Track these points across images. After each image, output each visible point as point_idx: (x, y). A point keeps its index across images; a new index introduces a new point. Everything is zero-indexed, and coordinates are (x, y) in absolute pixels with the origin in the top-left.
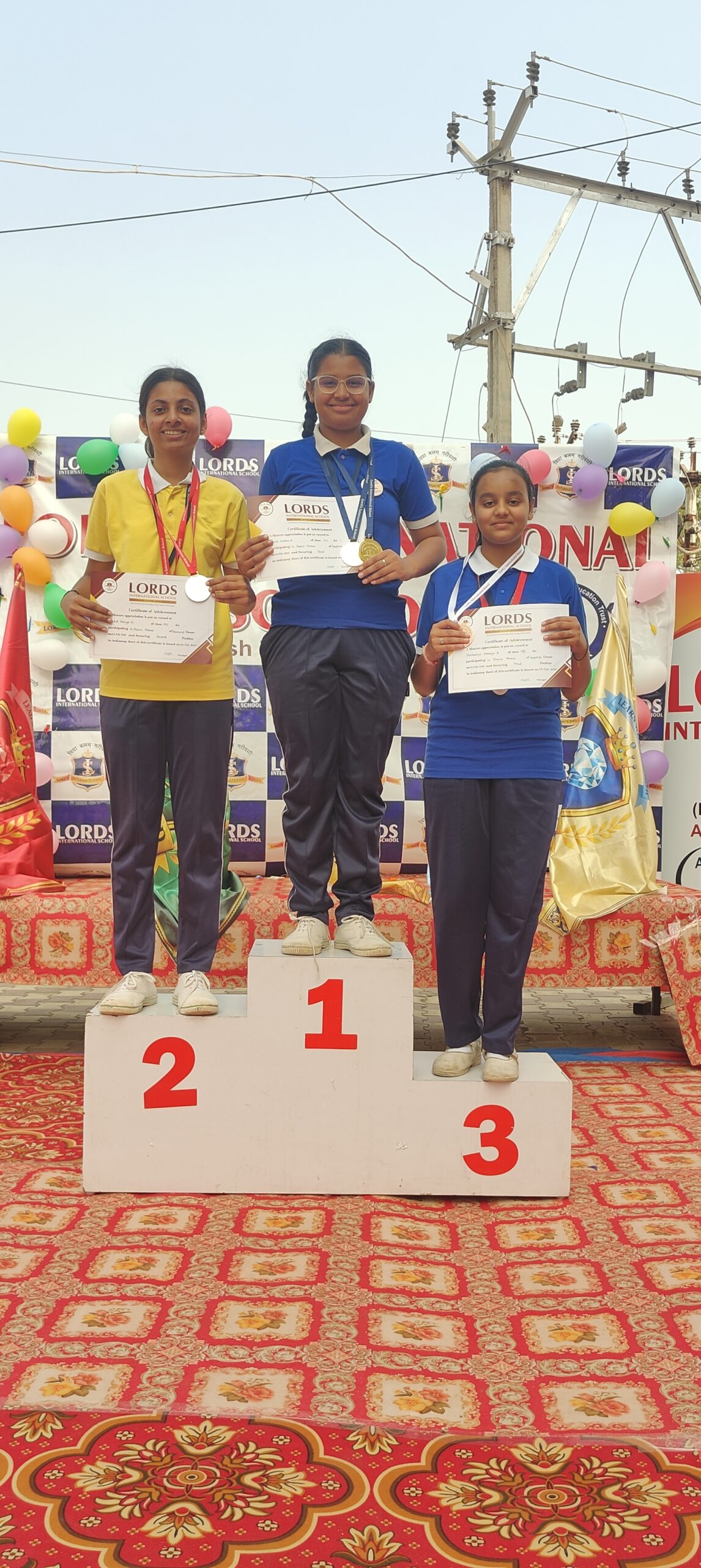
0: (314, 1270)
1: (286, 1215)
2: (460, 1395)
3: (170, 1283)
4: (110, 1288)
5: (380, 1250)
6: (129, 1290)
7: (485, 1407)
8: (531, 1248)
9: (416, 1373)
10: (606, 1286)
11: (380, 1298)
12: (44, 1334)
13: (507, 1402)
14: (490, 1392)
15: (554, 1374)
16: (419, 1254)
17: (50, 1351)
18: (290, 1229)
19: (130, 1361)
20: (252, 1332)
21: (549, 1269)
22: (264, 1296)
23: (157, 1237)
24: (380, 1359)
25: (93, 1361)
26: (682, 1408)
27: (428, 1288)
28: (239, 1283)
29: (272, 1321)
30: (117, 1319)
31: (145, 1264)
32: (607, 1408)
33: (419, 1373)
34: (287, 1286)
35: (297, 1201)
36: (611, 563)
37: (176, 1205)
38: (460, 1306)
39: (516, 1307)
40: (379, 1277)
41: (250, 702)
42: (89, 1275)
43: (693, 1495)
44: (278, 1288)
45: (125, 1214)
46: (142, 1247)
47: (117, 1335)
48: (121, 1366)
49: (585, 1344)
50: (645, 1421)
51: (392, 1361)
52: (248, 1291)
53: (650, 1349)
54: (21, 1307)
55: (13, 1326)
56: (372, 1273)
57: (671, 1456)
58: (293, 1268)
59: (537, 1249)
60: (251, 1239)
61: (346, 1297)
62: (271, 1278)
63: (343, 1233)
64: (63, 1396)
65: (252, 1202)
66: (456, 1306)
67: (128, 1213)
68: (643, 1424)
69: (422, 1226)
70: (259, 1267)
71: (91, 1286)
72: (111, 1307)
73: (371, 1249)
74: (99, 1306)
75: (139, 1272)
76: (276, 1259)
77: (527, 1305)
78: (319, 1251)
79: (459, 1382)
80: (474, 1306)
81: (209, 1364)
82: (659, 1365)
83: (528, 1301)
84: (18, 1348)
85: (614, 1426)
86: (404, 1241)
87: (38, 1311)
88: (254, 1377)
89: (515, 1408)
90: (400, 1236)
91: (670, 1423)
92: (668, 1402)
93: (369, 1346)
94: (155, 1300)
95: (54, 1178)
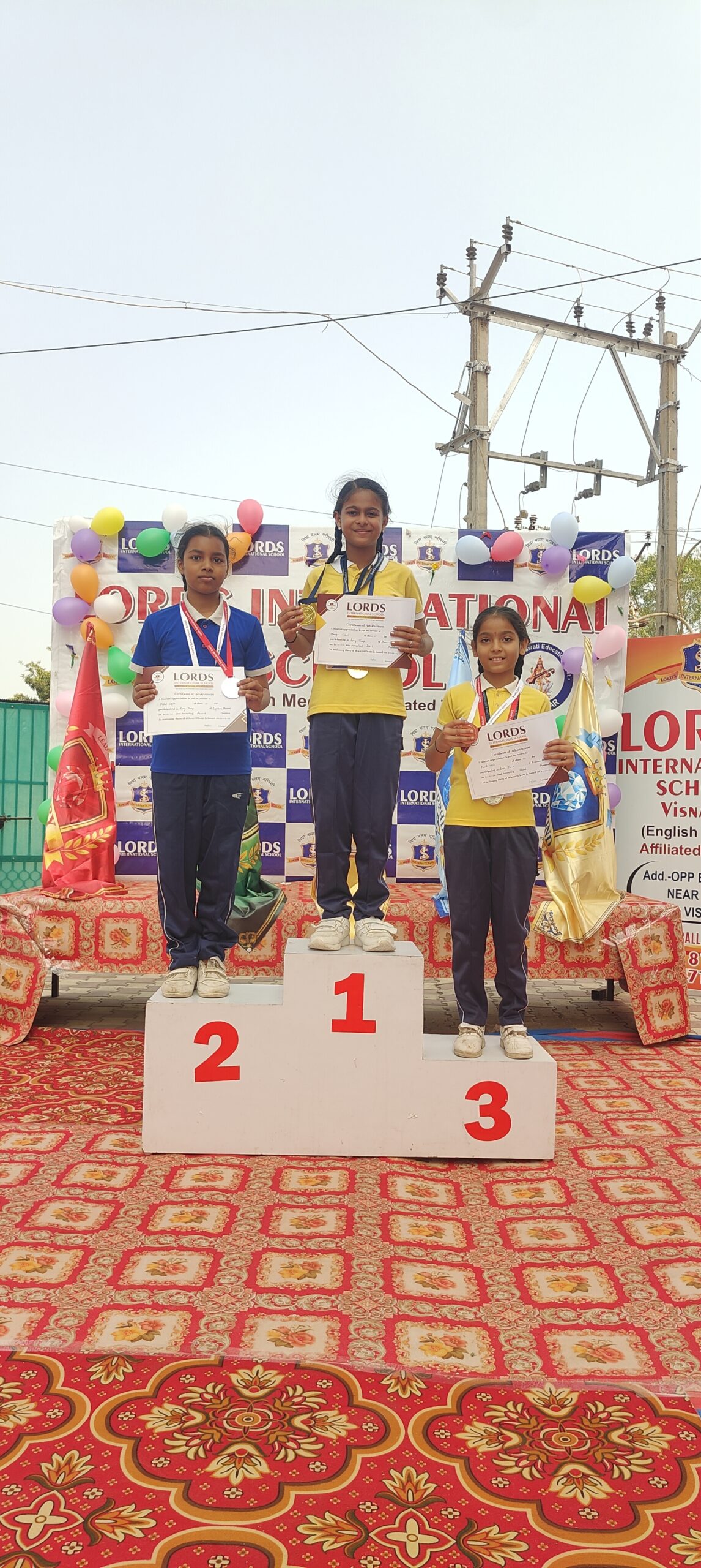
0: (342, 1224)
1: (315, 1175)
2: (476, 1341)
3: (219, 1235)
4: (169, 1239)
5: (397, 1207)
6: (185, 1241)
7: (499, 1354)
8: (525, 1205)
9: (436, 1321)
10: (593, 1241)
11: (401, 1251)
12: (113, 1282)
13: (517, 1348)
14: (502, 1339)
15: (556, 1322)
16: (430, 1210)
17: (120, 1298)
18: (319, 1187)
19: (189, 1308)
20: (293, 1281)
21: (542, 1225)
22: (301, 1248)
23: (207, 1193)
24: (405, 1308)
25: (157, 1307)
26: (670, 1356)
27: (441, 1241)
28: (279, 1236)
29: (310, 1272)
30: (176, 1268)
31: (197, 1218)
32: (605, 1355)
33: (440, 1320)
34: (321, 1239)
35: (324, 1162)
36: (575, 627)
37: (222, 1165)
38: (469, 1257)
39: (517, 1259)
40: (398, 1231)
42: (150, 1228)
43: (689, 1439)
44: (313, 1241)
45: (178, 1172)
46: (195, 1202)
47: (177, 1283)
48: (181, 1312)
49: (579, 1294)
50: (639, 1368)
51: (415, 1309)
52: (287, 1243)
53: (636, 1300)
54: (93, 1257)
55: (87, 1274)
56: (392, 1228)
57: (666, 1401)
58: (325, 1223)
59: (530, 1206)
60: (287, 1196)
61: (372, 1249)
62: (306, 1232)
63: (364, 1190)
64: (132, 1341)
65: (286, 1162)
66: (466, 1258)
67: (181, 1172)
68: (638, 1371)
69: (431, 1184)
70: (296, 1221)
71: (152, 1237)
72: (170, 1257)
73: (390, 1206)
74: (160, 1256)
75: (193, 1224)
76: (310, 1214)
77: (527, 1257)
78: (346, 1207)
79: (474, 1329)
80: (481, 1258)
81: (258, 1311)
82: (645, 1314)
83: (527, 1253)
84: (91, 1296)
85: (612, 1372)
86: (416, 1198)
87: (107, 1261)
88: (297, 1323)
89: (525, 1354)
90: (413, 1193)
91: (662, 1371)
92: (657, 1350)
93: (395, 1295)
94: (208, 1251)
95: (117, 1140)
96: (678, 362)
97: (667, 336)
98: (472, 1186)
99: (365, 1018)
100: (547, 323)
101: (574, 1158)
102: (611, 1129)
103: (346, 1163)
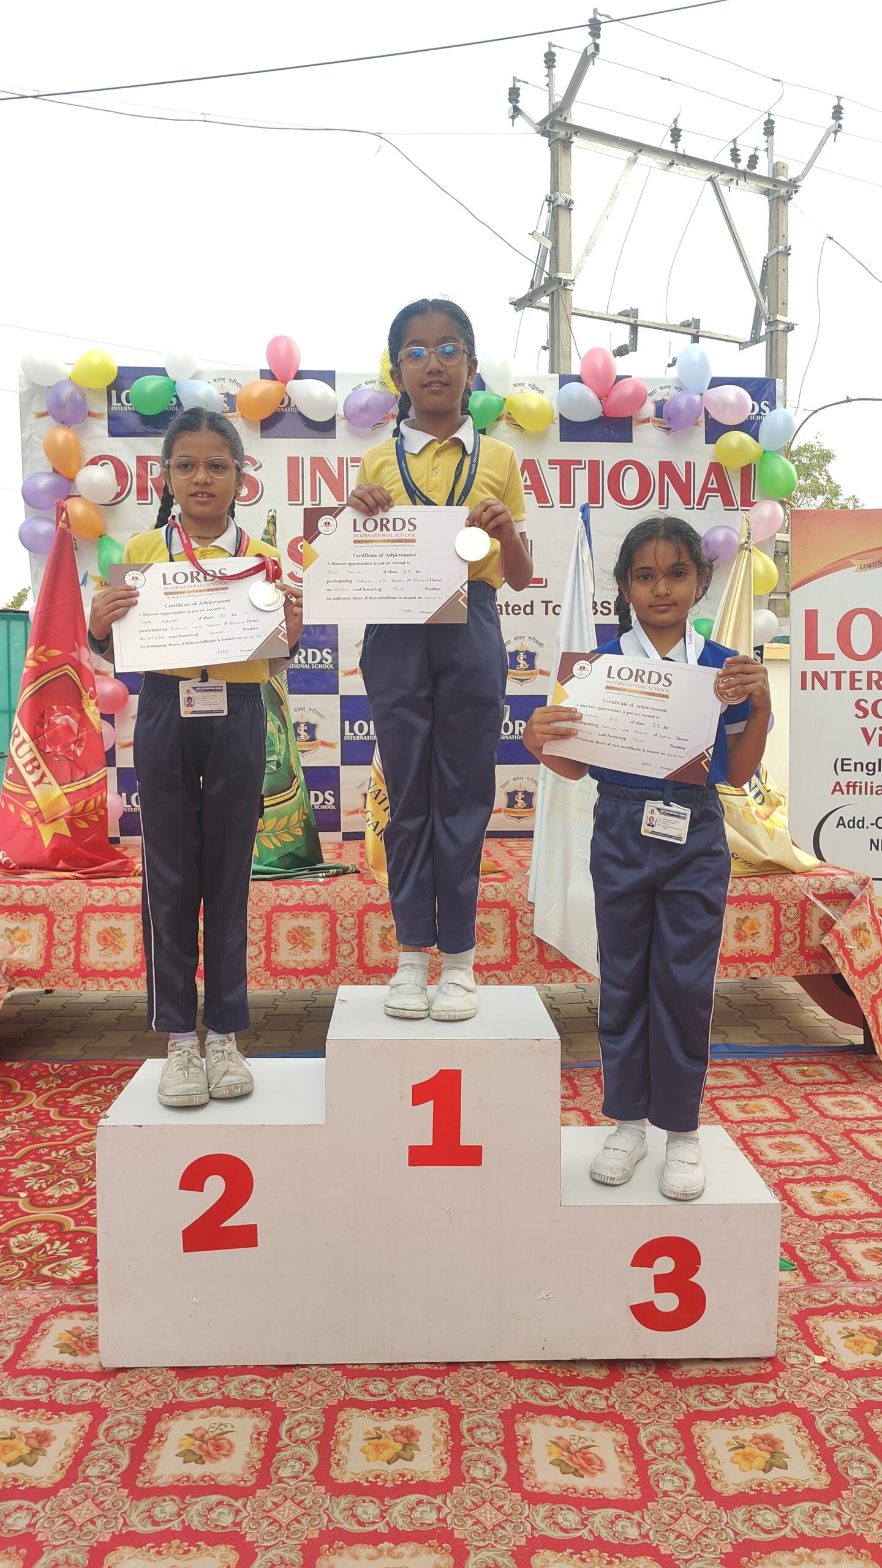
36: (715, 502)
41: (321, 662)
95: (68, 1332)
96: (790, 199)
97: (777, 168)
98: (658, 1433)
99: (464, 1142)
100: (640, 148)
101: (806, 1344)
102: (842, 1263)
103: (443, 1382)
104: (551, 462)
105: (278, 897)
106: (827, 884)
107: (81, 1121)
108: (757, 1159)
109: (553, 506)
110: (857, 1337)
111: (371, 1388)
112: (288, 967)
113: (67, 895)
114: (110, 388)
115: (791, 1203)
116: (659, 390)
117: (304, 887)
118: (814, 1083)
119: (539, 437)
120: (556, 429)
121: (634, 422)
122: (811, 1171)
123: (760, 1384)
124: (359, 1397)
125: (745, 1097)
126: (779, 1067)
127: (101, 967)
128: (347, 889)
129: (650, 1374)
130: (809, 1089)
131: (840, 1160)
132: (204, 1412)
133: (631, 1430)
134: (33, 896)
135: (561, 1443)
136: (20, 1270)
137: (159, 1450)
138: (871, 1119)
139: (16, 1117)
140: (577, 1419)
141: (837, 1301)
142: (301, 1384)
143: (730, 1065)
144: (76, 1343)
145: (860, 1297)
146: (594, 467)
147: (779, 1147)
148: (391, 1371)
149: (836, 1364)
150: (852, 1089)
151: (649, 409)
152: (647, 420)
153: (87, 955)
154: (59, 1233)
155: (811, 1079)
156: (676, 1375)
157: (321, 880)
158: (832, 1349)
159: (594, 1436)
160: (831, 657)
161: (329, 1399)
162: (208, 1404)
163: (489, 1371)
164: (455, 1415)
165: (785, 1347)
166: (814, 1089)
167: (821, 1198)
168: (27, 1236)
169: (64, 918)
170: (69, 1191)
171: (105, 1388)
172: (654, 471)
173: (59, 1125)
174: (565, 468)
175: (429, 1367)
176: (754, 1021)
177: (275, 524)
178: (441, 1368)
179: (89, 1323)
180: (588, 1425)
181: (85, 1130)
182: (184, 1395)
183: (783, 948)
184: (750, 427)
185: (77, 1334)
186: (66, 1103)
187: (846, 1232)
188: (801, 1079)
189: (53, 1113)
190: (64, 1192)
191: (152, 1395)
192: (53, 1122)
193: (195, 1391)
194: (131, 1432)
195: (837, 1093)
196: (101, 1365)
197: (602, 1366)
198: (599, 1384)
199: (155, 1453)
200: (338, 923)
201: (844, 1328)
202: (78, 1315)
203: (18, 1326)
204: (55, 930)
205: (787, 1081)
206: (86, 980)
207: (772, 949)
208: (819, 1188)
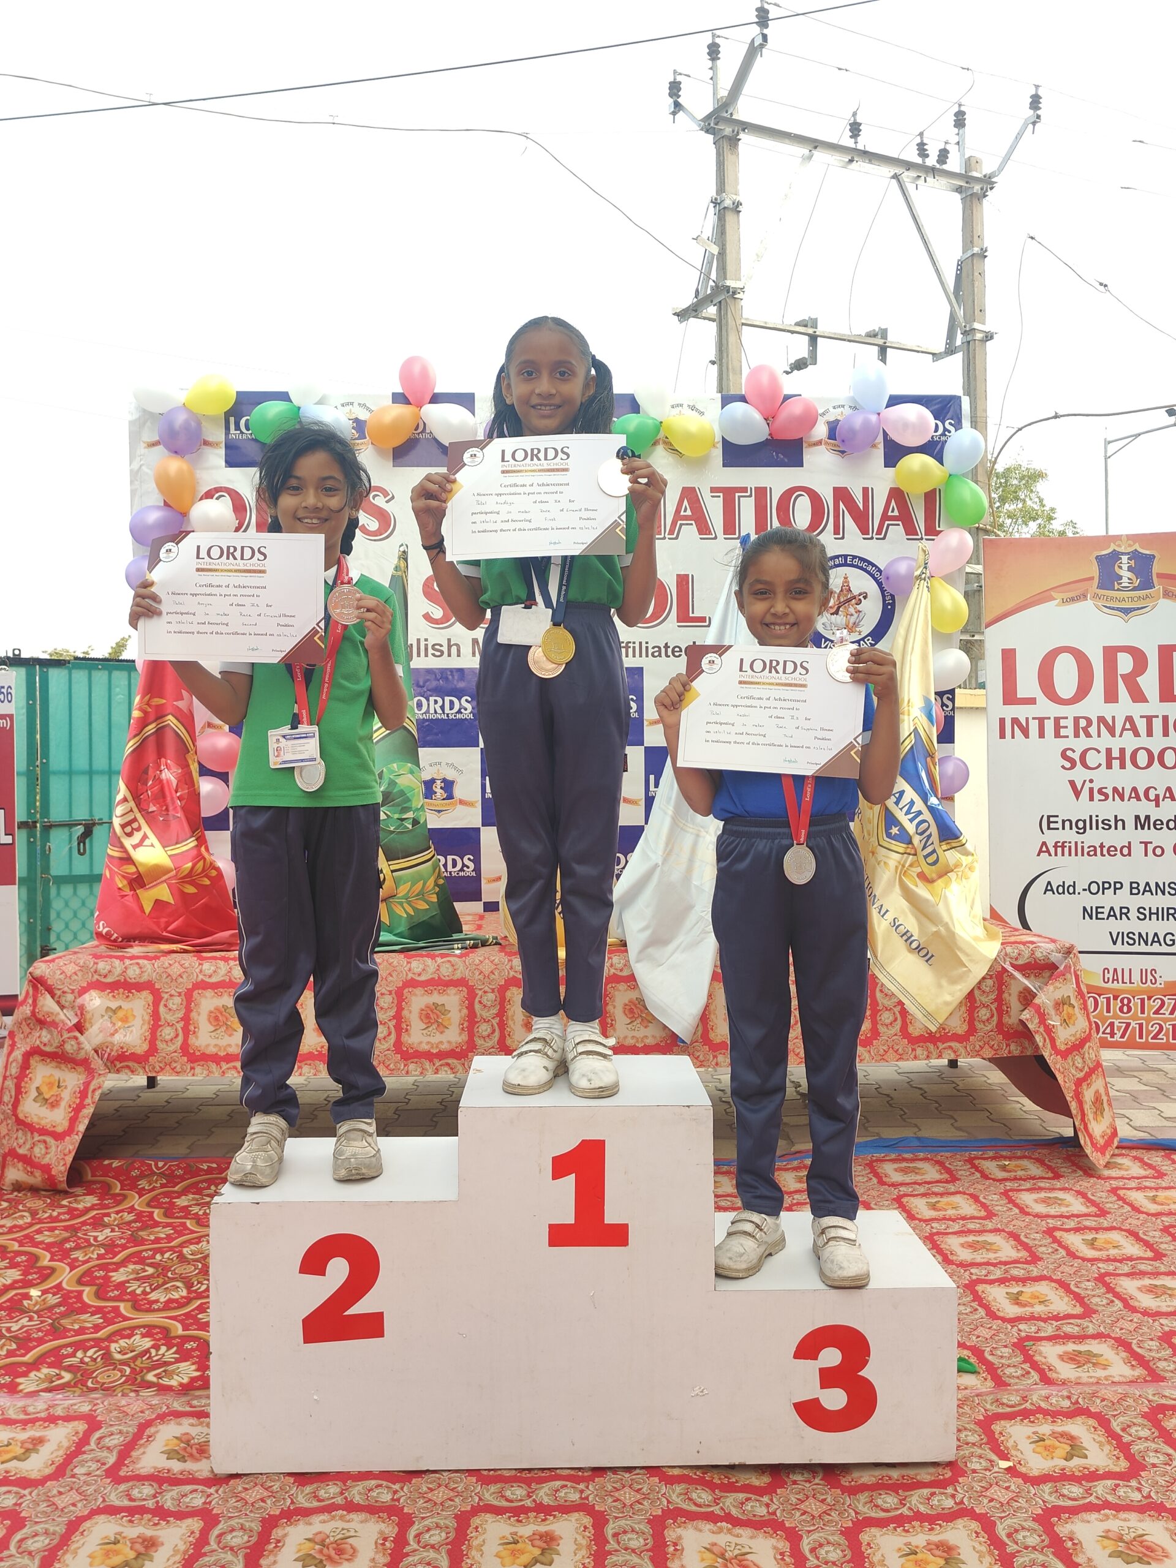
36: (897, 531)
41: (459, 712)
95: (176, 1438)
96: (985, 196)
97: (969, 163)
98: (822, 1541)
99: (608, 1220)
100: (816, 144)
101: (991, 1449)
102: (1035, 1366)
103: (587, 1487)
104: (713, 490)
105: (410, 970)
106: (1026, 953)
107: (188, 1223)
108: (946, 1259)
109: (716, 538)
110: (1047, 1442)
111: (508, 1493)
112: (420, 1049)
113: (176, 970)
114: (227, 415)
115: (982, 1305)
116: (831, 410)
117: (439, 960)
118: (1015, 1179)
119: (699, 463)
120: (718, 453)
121: (805, 445)
122: (1006, 1271)
123: (937, 1491)
124: (495, 1503)
125: (936, 1194)
126: (976, 1162)
127: (212, 1050)
128: (487, 961)
129: (817, 1481)
130: (1009, 1185)
131: (1040, 1259)
132: (325, 1516)
133: (793, 1537)
134: (138, 971)
135: (715, 1549)
136: (122, 1376)
137: (276, 1555)
138: (1078, 1216)
139: (115, 1219)
140: (734, 1526)
141: (1028, 1405)
142: (431, 1490)
143: (921, 1160)
144: (185, 1449)
145: (1054, 1401)
146: (761, 494)
147: (972, 1246)
148: (530, 1476)
149: (1023, 1470)
150: (1058, 1184)
151: (821, 430)
152: (819, 443)
153: (197, 1038)
154: (164, 1338)
155: (1013, 1174)
156: (845, 1481)
157: (458, 952)
158: (1019, 1454)
159: (751, 1543)
160: (1032, 701)
161: (461, 1505)
162: (329, 1509)
163: (639, 1476)
164: (600, 1520)
165: (967, 1452)
166: (1015, 1185)
167: (1016, 1300)
168: (130, 1341)
169: (171, 996)
170: (175, 1295)
171: (217, 1495)
172: (828, 497)
173: (164, 1227)
174: (729, 496)
175: (572, 1472)
176: (950, 1113)
177: (406, 560)
178: (586, 1474)
179: (199, 1429)
180: (746, 1532)
181: (193, 1232)
182: (303, 1501)
183: (979, 1026)
184: (934, 448)
185: (186, 1440)
186: (172, 1204)
187: (1042, 1334)
188: (1001, 1175)
189: (157, 1214)
190: (169, 1296)
191: (269, 1502)
192: (157, 1224)
193: (315, 1497)
194: (246, 1538)
195: (1041, 1189)
196: (212, 1471)
197: (763, 1473)
198: (759, 1491)
199: (271, 1558)
200: (477, 1000)
201: (1034, 1433)
202: (186, 1421)
203: (121, 1432)
204: (162, 1009)
205: (985, 1176)
206: (195, 1065)
207: (965, 1027)
208: (1015, 1289)
